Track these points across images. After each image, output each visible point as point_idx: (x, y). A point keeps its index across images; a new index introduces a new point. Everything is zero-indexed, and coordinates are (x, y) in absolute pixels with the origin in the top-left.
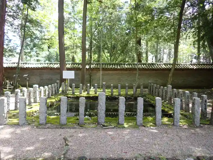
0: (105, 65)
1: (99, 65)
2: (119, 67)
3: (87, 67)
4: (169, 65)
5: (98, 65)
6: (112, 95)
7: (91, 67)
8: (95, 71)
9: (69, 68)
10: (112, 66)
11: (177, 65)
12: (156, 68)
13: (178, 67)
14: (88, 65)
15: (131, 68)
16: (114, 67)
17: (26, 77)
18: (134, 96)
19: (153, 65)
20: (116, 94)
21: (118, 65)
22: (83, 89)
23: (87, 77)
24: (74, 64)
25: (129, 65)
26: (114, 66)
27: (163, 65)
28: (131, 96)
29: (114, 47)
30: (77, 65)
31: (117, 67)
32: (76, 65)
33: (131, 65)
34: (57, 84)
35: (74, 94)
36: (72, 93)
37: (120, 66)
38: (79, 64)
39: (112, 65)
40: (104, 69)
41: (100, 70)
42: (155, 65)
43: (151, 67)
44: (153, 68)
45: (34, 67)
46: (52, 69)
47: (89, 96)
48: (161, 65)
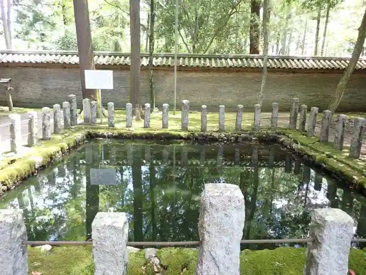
0: (184, 58)
1: (170, 58)
2: (214, 65)
3: (145, 62)
4: (322, 61)
5: (168, 58)
6: (203, 129)
7: (154, 63)
8: (161, 73)
9: (104, 64)
10: (200, 63)
11: (340, 62)
12: (295, 67)
13: (342, 65)
14: (147, 57)
15: (241, 67)
16: (204, 64)
17: (6, 85)
18: (255, 132)
19: (288, 60)
20: (214, 127)
21: (213, 59)
22: (133, 113)
23: (143, 85)
24: (115, 57)
25: (236, 60)
26: (203, 62)
27: (311, 61)
28: (250, 134)
29: (201, 21)
30: (123, 58)
31: (211, 63)
32: (120, 57)
33: (241, 59)
34: (70, 102)
35: (113, 126)
36: (107, 125)
37: (216, 62)
38: (126, 56)
39: (200, 59)
40: (181, 69)
41: (173, 71)
42: (293, 60)
43: (284, 65)
44: (290, 66)
45: (25, 62)
46: (65, 66)
47: (148, 133)
48: (306, 61)
